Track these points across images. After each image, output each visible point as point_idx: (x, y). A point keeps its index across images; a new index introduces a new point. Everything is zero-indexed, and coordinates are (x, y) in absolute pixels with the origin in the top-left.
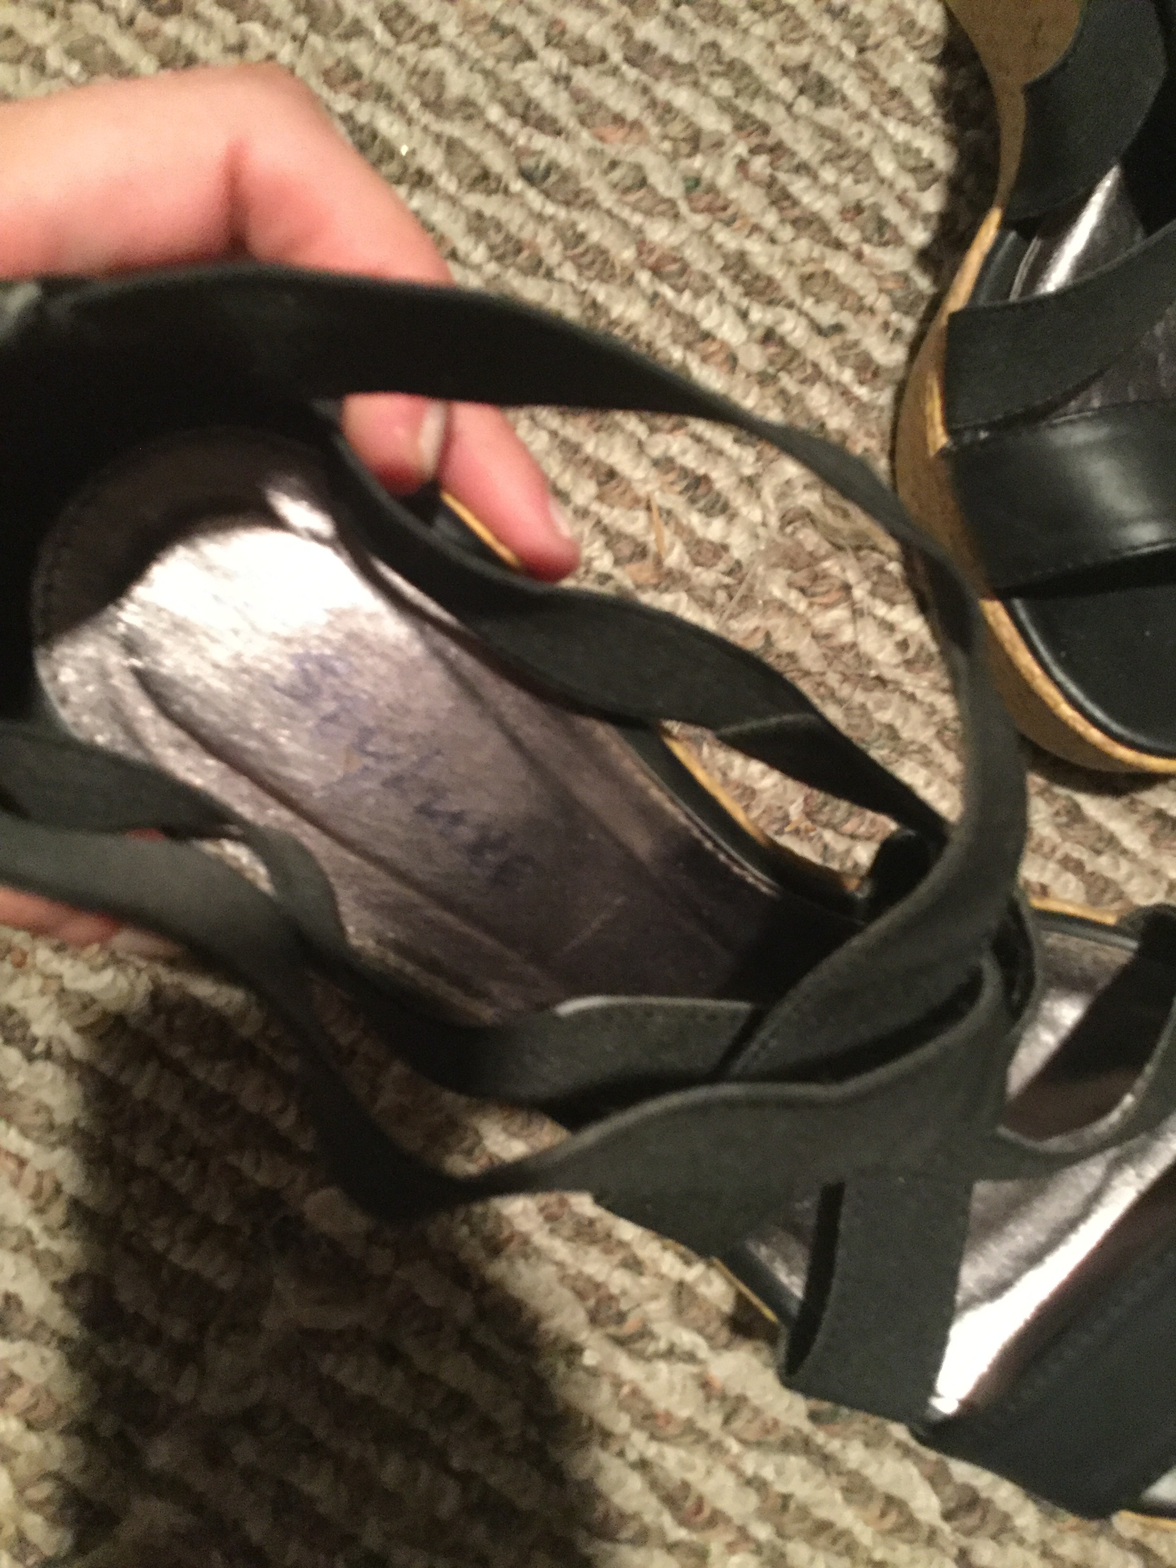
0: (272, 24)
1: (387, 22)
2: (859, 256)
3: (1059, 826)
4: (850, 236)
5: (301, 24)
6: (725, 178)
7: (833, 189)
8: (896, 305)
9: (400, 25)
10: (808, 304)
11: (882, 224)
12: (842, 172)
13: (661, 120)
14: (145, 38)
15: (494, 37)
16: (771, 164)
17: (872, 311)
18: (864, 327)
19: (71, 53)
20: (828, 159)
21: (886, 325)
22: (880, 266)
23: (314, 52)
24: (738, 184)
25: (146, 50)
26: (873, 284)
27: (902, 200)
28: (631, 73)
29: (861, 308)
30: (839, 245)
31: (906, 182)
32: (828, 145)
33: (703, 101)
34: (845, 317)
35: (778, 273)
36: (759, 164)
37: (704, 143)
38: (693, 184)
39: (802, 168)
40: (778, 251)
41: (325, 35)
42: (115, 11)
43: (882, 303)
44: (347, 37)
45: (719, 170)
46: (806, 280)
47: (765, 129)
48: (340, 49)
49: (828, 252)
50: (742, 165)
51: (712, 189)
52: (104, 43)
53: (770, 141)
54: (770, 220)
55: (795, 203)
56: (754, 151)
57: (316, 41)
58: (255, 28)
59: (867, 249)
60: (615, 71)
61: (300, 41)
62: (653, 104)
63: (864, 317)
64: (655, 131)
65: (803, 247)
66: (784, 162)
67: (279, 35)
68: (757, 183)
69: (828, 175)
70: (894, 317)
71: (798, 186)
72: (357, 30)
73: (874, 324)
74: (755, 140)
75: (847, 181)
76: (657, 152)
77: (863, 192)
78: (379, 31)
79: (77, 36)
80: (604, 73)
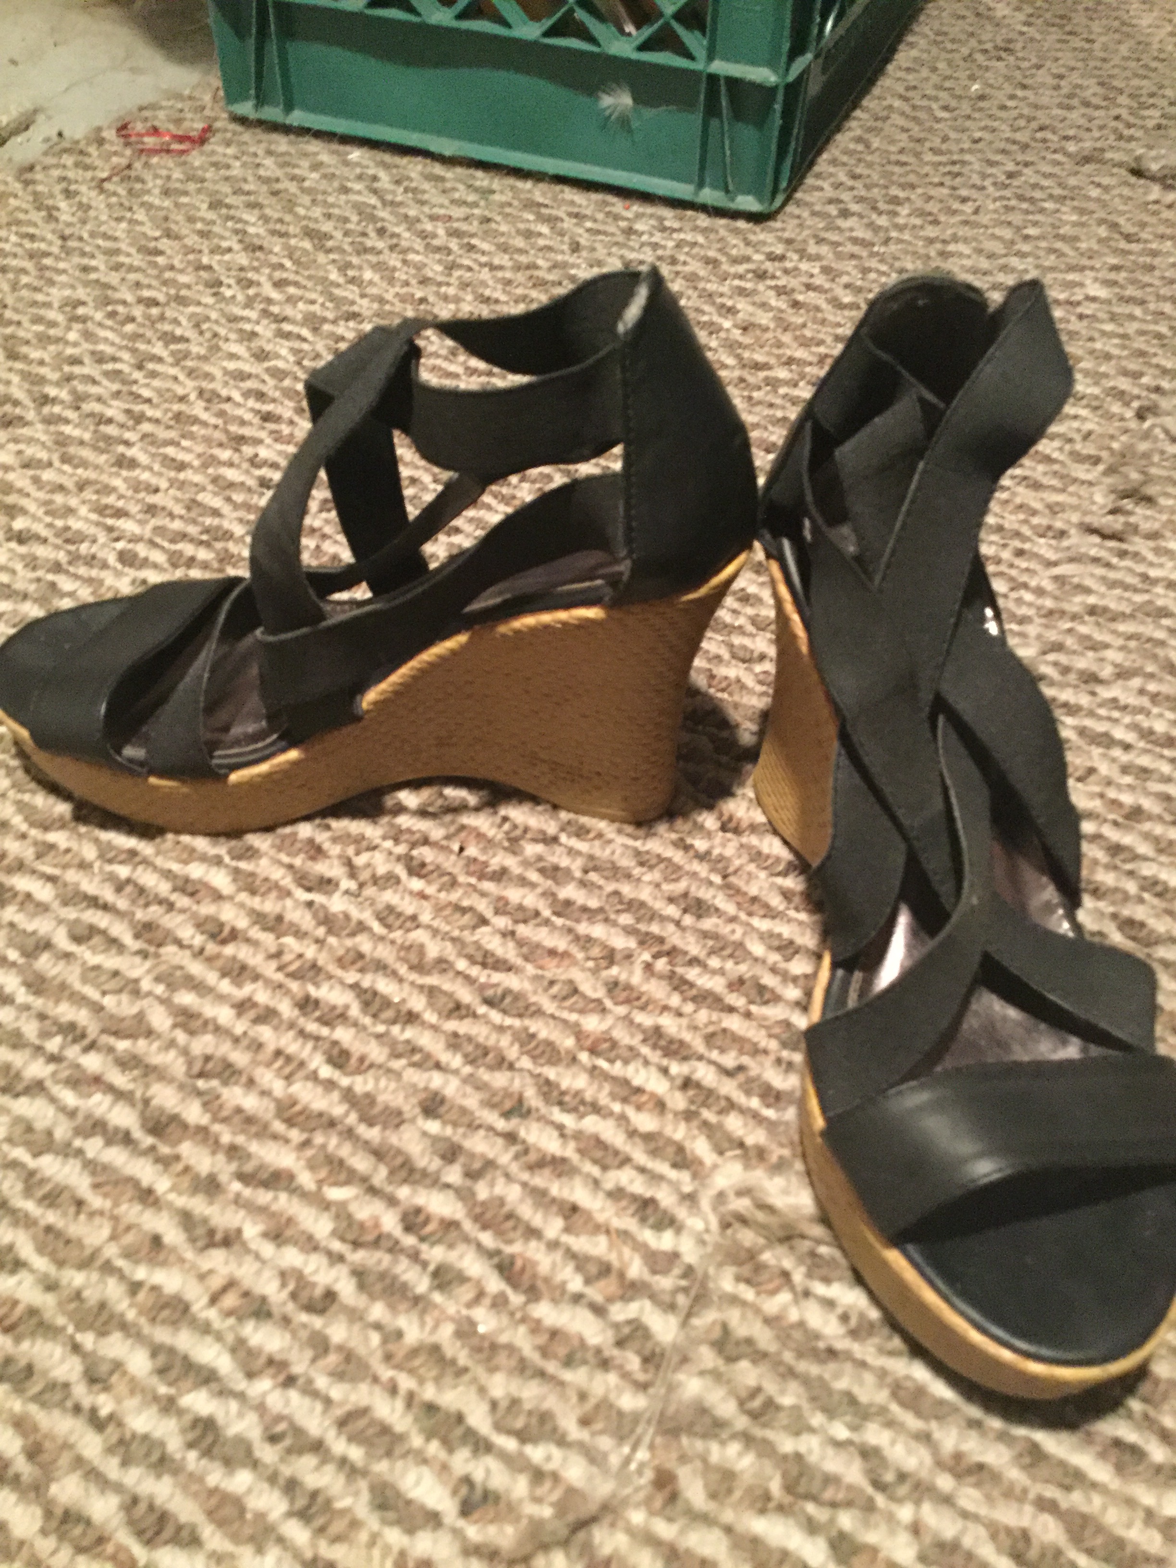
0: (299, 934)
1: (381, 920)
2: (748, 1015)
3: (1025, 1468)
4: (737, 1000)
5: (321, 931)
6: (636, 977)
7: (721, 972)
8: (784, 1045)
9: (391, 919)
10: (715, 1055)
11: (762, 989)
12: (724, 959)
13: (584, 948)
14: (210, 960)
15: (457, 915)
16: (670, 963)
17: (765, 1052)
18: (761, 1064)
19: (158, 979)
20: (712, 952)
21: (779, 1061)
22: (765, 1018)
23: (331, 948)
24: (647, 980)
25: (212, 968)
26: (763, 1032)
27: (774, 970)
28: (559, 921)
29: (757, 1051)
30: (731, 1010)
31: (774, 957)
32: (710, 943)
33: (613, 930)
34: (745, 1060)
35: (687, 1036)
36: (661, 964)
37: (618, 957)
38: (613, 986)
39: (694, 961)
40: (684, 1021)
41: (337, 935)
42: (190, 947)
43: (773, 1045)
44: (353, 934)
45: (631, 973)
46: (710, 1039)
47: (661, 940)
48: (349, 943)
49: (723, 1015)
50: (648, 967)
51: (628, 987)
52: (181, 968)
53: (666, 947)
54: (675, 1000)
55: (692, 985)
56: (656, 956)
57: (332, 940)
58: (289, 941)
59: (754, 1008)
60: (547, 922)
61: (319, 942)
62: (577, 938)
63: (761, 1058)
64: (580, 956)
65: (703, 1015)
66: (679, 960)
67: (306, 942)
68: (661, 977)
69: (714, 962)
70: (785, 1054)
71: (692, 974)
72: (362, 927)
73: (768, 1061)
74: (655, 949)
75: (729, 965)
76: (583, 969)
77: (743, 969)
78: (377, 927)
79: (163, 968)
80: (538, 925)
